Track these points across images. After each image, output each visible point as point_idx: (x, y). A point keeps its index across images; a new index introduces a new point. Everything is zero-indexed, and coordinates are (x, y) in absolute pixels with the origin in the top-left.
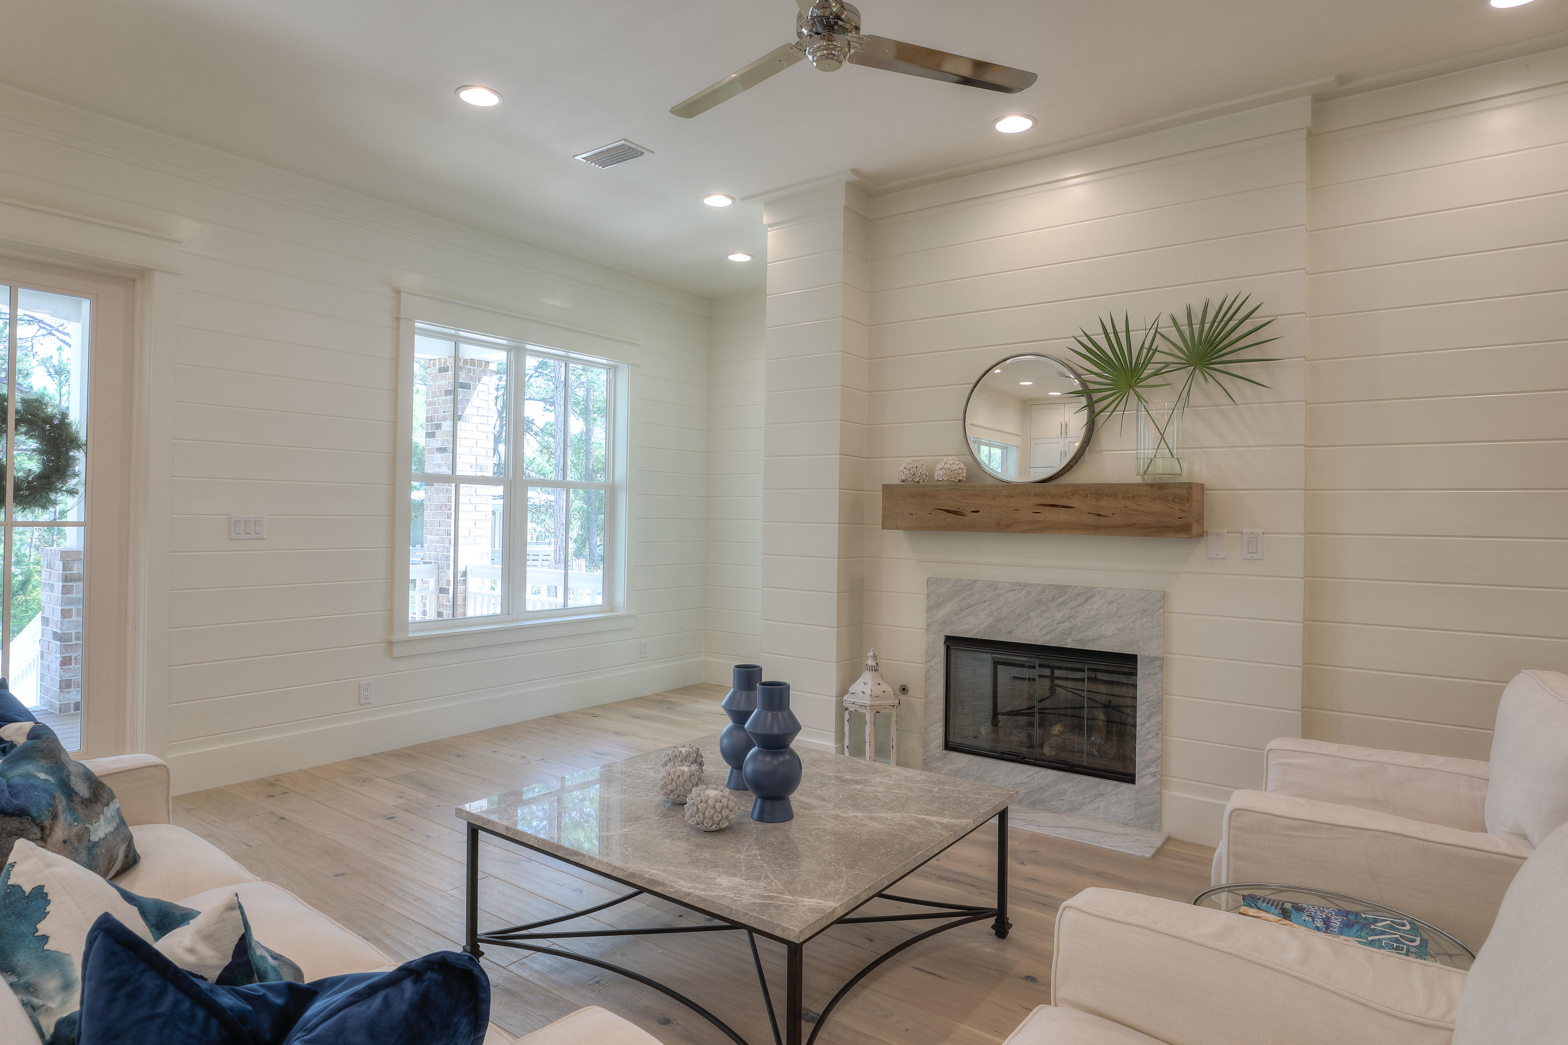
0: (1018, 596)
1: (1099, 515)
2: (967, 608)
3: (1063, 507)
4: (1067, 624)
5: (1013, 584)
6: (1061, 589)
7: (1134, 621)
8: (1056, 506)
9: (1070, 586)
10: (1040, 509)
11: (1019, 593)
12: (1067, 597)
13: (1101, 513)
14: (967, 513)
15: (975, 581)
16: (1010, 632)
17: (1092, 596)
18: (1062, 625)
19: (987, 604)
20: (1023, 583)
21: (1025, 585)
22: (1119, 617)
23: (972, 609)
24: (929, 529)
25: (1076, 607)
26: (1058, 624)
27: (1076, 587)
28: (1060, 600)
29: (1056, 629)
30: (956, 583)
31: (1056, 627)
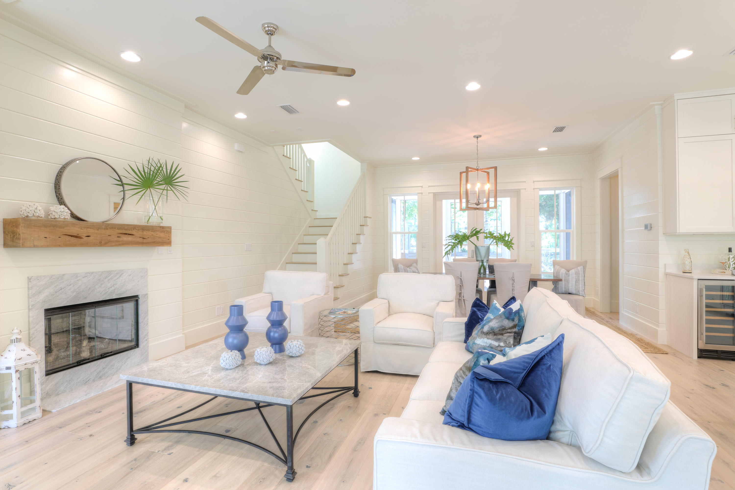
0: (89, 279)
1: (143, 238)
2: (59, 290)
3: (129, 234)
4: (113, 288)
5: (86, 273)
6: (110, 273)
7: (138, 281)
8: (126, 234)
9: (113, 271)
10: (120, 235)
11: (89, 277)
12: (112, 276)
13: (144, 237)
14: (83, 237)
15: (64, 275)
16: (85, 298)
17: (123, 274)
18: (111, 289)
19: (72, 286)
20: (91, 272)
21: (92, 273)
22: (133, 281)
23: (62, 290)
24: (59, 246)
25: (116, 279)
26: (109, 289)
27: (116, 271)
28: (109, 278)
29: (108, 291)
30: (52, 277)
31: (108, 290)
